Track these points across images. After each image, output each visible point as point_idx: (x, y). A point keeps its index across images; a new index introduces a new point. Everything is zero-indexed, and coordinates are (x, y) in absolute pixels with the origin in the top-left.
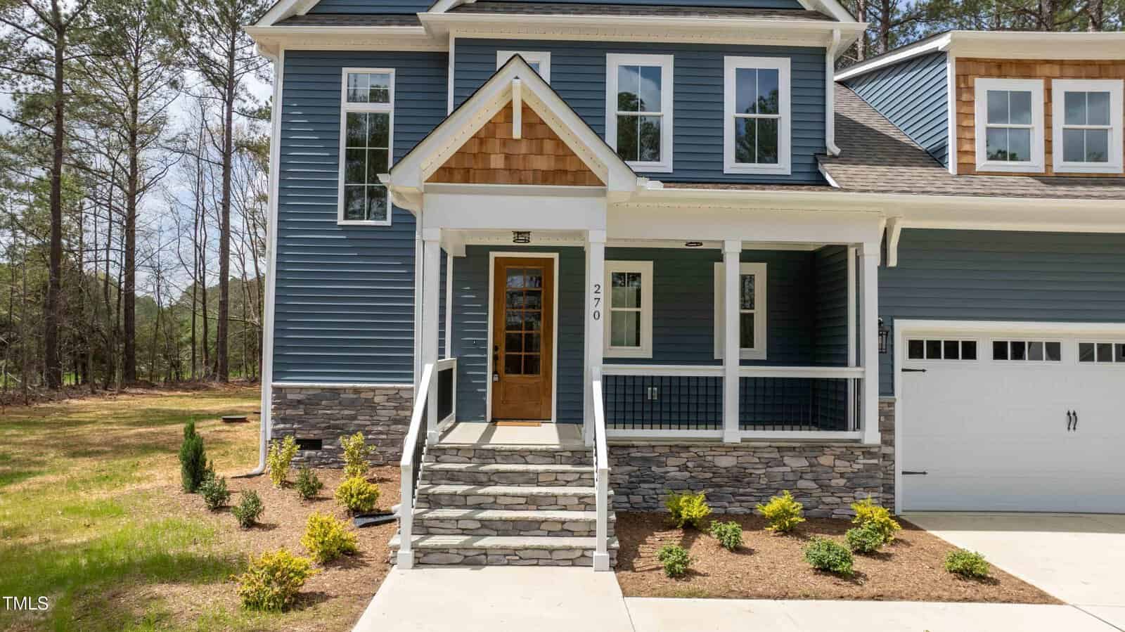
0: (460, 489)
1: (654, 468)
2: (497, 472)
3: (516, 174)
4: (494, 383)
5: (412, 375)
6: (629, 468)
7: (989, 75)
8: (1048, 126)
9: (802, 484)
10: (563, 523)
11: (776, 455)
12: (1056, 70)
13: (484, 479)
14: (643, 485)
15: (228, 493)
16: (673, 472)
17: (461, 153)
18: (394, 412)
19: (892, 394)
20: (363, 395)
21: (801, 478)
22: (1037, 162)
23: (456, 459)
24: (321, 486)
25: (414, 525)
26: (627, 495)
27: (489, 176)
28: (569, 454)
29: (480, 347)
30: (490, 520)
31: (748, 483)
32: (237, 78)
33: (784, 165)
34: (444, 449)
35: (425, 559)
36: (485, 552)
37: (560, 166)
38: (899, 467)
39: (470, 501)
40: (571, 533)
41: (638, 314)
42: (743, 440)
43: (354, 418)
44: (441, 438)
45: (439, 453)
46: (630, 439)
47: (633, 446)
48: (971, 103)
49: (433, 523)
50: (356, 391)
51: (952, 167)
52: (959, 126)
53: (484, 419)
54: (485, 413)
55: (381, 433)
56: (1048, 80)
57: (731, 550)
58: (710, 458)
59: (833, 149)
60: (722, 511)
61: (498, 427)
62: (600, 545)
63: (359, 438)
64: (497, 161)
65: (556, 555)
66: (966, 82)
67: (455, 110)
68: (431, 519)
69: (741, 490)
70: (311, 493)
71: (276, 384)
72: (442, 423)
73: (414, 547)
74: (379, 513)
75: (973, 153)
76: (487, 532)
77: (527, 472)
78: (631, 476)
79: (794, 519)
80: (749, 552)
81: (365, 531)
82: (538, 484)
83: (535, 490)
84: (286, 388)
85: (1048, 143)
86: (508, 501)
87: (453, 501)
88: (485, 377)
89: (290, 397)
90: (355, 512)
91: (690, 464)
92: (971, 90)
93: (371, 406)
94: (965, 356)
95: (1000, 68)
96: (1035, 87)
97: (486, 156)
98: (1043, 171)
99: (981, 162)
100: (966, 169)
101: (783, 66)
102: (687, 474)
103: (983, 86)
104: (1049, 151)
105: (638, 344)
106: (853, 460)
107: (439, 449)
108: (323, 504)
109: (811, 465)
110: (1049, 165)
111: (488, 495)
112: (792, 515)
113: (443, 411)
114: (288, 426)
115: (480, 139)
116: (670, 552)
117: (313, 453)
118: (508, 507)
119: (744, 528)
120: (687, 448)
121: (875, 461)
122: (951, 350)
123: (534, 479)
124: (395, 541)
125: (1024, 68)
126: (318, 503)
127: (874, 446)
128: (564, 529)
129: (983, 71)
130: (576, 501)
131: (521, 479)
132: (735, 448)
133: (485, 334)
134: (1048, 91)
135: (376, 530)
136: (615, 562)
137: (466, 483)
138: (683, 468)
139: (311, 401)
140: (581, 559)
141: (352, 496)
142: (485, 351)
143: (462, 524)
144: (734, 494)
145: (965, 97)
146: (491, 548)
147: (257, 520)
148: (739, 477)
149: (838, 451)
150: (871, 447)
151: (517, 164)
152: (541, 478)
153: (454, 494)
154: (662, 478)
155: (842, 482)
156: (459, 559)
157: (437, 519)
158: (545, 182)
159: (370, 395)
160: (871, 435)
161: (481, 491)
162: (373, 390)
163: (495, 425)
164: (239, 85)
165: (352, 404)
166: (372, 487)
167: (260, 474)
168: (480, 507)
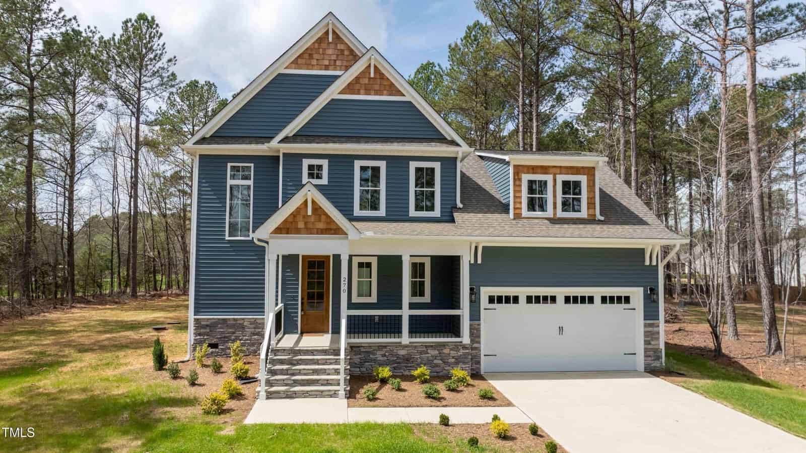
0: (285, 367)
1: (371, 356)
2: (301, 360)
3: (309, 230)
4: (302, 315)
5: (264, 312)
6: (360, 356)
7: (528, 173)
8: (555, 196)
9: (435, 361)
10: (328, 380)
11: (424, 349)
12: (558, 171)
13: (295, 362)
14: (367, 364)
15: (180, 371)
16: (380, 358)
17: (285, 221)
18: (253, 330)
19: (480, 320)
20: (238, 322)
21: (435, 359)
22: (549, 213)
23: (283, 354)
24: (222, 366)
25: (266, 383)
26: (359, 368)
27: (298, 231)
28: (332, 351)
29: (295, 298)
30: (297, 380)
31: (412, 361)
32: (143, 102)
33: (437, 213)
34: (278, 350)
35: (271, 396)
36: (295, 393)
37: (329, 227)
38: (482, 353)
39: (289, 372)
40: (331, 385)
41: (371, 281)
42: (410, 343)
43: (234, 333)
44: (277, 344)
45: (276, 352)
46: (362, 343)
47: (362, 346)
48: (520, 186)
49: (273, 382)
50: (234, 319)
51: (511, 215)
52: (515, 197)
53: (297, 333)
54: (297, 330)
55: (247, 340)
56: (555, 175)
57: (397, 390)
58: (395, 351)
59: (460, 205)
60: (401, 374)
61: (303, 337)
62: (342, 389)
63: (238, 343)
64: (301, 225)
65: (324, 394)
66: (518, 175)
67: (282, 205)
68: (273, 380)
69: (410, 365)
70: (218, 370)
71: (196, 317)
72: (277, 337)
73: (266, 391)
74: (250, 378)
75: (521, 209)
76: (296, 385)
77: (313, 359)
78: (361, 360)
79: (426, 377)
80: (404, 390)
81: (244, 386)
82: (318, 364)
83: (317, 367)
84: (200, 319)
85: (555, 204)
86: (305, 372)
87: (282, 372)
88: (297, 313)
89: (202, 323)
90: (239, 378)
91: (387, 354)
92: (520, 180)
93: (243, 327)
94: (514, 303)
95: (533, 169)
96: (549, 178)
97: (296, 223)
98: (552, 216)
99: (525, 212)
100: (518, 216)
101: (437, 166)
102: (386, 358)
103: (526, 178)
104: (555, 207)
105: (370, 296)
106: (458, 351)
107: (276, 350)
108: (223, 374)
109: (440, 353)
110: (555, 214)
111: (297, 370)
112: (426, 375)
113: (278, 330)
114: (202, 337)
115: (294, 215)
116: (369, 391)
117: (214, 350)
118: (305, 374)
119: (402, 381)
120: (385, 347)
121: (467, 351)
122: (507, 300)
123: (317, 362)
124: (258, 389)
125: (544, 169)
126: (221, 374)
127: (467, 345)
128: (327, 383)
129: (525, 171)
130: (333, 371)
131: (311, 362)
132: (406, 346)
133: (298, 292)
134: (555, 180)
135: (249, 385)
136: (348, 395)
137: (288, 365)
138: (384, 355)
139: (213, 325)
140: (334, 395)
141: (238, 371)
142: (297, 300)
143: (285, 382)
144: (406, 367)
145: (517, 183)
146: (298, 391)
147: (196, 382)
148: (408, 359)
149: (451, 347)
150: (465, 345)
151: (310, 226)
152: (320, 362)
153: (283, 369)
154: (375, 360)
155: (453, 360)
156: (284, 396)
157: (275, 380)
158: (322, 233)
159: (241, 322)
160: (466, 339)
161: (294, 368)
162: (243, 319)
163: (302, 336)
164: (144, 106)
165: (233, 326)
166: (247, 367)
167: (188, 361)
168: (293, 375)
